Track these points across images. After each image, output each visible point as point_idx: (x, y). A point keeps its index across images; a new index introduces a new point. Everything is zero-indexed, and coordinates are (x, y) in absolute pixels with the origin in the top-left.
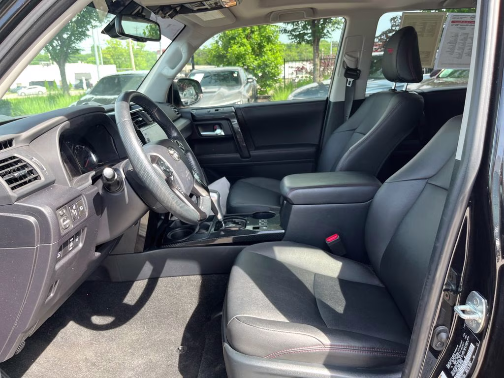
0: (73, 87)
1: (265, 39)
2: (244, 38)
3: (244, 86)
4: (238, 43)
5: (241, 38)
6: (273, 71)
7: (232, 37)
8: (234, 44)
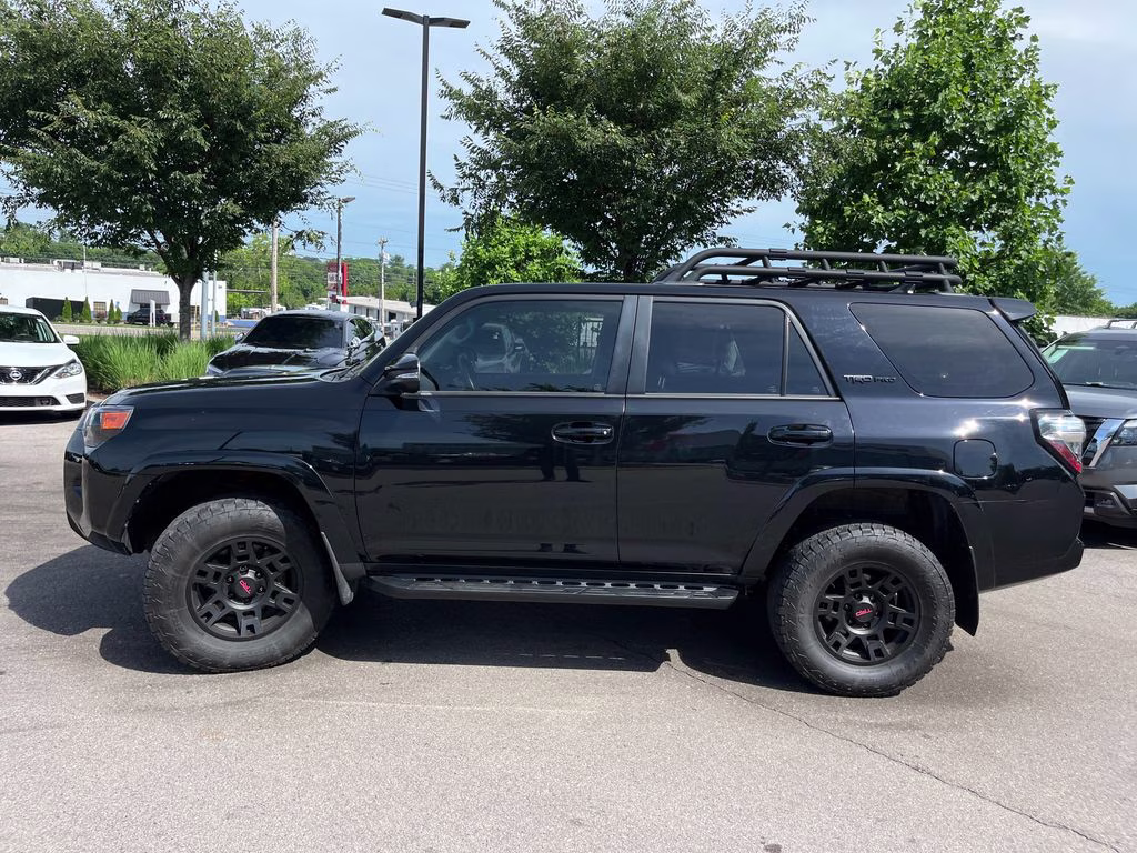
0: (124, 318)
1: (552, 274)
2: (512, 267)
3: (509, 357)
4: (498, 276)
5: (505, 266)
6: (562, 332)
7: (489, 263)
8: (492, 276)
